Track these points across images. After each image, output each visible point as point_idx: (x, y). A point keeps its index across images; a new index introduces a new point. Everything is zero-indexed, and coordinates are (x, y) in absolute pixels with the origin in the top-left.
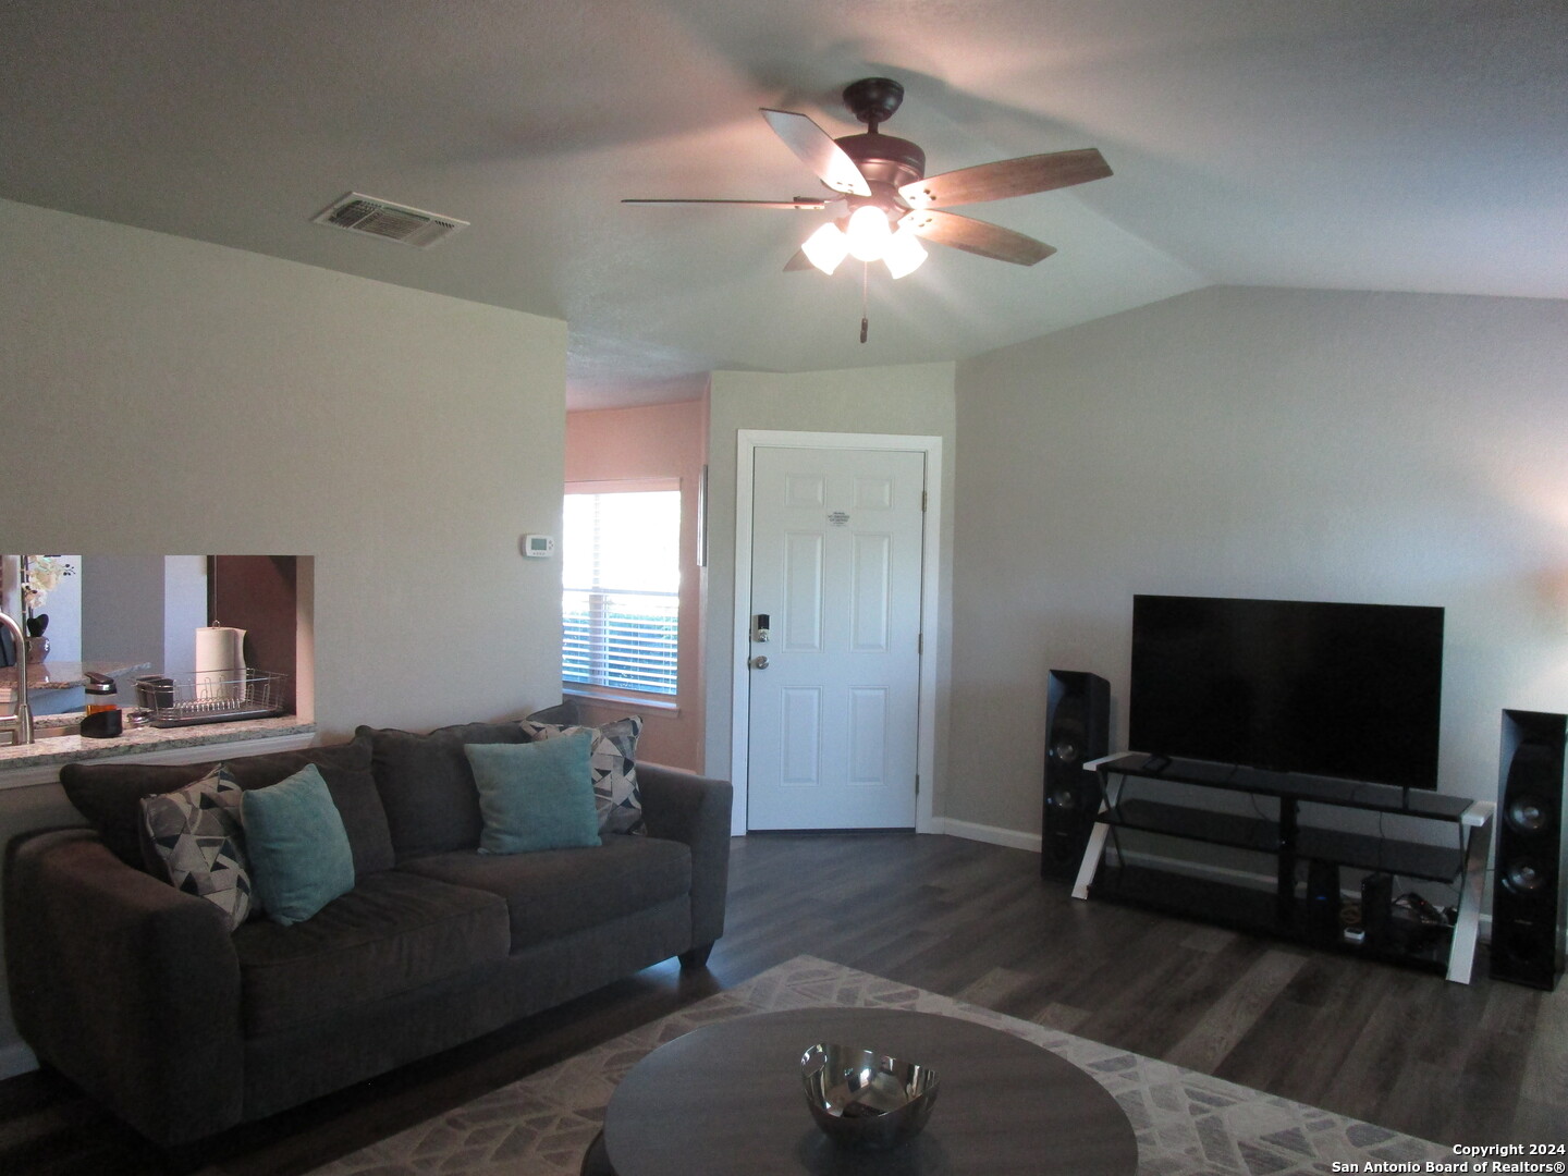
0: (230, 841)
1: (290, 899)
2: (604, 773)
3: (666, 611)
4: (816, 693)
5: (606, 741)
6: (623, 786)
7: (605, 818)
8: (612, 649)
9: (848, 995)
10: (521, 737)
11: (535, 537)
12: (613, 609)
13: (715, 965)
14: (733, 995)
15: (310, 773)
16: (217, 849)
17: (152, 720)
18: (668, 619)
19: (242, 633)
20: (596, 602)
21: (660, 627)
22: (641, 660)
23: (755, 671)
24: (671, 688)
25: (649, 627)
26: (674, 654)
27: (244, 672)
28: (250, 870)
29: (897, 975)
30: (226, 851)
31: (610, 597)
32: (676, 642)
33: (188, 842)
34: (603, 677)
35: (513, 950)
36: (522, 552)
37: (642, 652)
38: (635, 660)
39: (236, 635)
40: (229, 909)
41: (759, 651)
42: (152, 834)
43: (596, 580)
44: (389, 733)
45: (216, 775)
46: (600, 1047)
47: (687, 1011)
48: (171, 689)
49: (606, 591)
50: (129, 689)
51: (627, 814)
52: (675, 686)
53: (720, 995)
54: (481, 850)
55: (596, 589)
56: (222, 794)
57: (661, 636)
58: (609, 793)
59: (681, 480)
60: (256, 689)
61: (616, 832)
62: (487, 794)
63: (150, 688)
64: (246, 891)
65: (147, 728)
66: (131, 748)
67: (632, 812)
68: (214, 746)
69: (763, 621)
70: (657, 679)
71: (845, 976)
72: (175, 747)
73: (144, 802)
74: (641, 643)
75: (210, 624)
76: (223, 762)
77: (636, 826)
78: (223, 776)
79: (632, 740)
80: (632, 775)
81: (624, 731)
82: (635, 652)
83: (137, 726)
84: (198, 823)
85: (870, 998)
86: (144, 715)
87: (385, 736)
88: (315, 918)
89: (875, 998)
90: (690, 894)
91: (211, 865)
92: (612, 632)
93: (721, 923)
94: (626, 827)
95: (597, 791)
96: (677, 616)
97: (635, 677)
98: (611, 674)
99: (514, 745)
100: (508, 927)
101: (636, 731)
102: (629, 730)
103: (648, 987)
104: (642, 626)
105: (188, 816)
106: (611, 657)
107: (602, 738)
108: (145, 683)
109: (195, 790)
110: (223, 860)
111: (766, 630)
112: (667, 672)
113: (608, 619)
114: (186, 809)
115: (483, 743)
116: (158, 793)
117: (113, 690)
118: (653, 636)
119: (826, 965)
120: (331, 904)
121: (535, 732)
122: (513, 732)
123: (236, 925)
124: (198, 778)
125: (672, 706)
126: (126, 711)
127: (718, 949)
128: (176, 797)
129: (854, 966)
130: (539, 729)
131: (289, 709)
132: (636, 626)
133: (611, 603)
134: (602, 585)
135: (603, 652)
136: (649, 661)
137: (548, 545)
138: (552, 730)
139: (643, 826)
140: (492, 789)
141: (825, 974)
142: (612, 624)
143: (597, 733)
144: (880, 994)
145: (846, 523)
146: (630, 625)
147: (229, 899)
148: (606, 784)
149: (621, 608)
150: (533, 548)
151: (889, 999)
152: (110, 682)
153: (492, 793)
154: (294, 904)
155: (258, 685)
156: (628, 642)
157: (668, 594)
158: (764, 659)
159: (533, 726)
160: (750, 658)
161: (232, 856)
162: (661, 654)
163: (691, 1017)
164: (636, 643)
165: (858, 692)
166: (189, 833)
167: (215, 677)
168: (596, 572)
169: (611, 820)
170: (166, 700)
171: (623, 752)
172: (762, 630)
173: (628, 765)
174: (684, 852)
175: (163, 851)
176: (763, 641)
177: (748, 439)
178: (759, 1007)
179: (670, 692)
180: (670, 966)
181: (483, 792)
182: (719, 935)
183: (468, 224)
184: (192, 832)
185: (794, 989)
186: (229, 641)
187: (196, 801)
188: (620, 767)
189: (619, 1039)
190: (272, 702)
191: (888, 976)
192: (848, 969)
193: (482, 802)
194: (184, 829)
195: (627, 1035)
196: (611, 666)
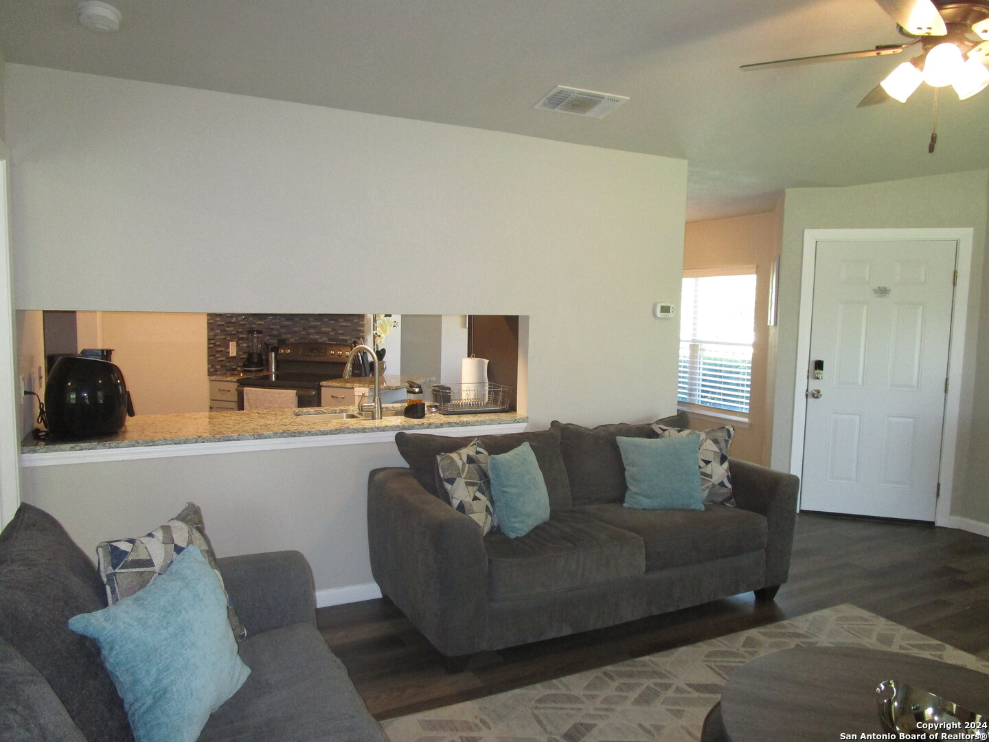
0: (482, 484)
1: (514, 522)
2: (707, 462)
3: (744, 355)
4: (857, 418)
5: (709, 441)
6: (720, 472)
7: (706, 492)
8: (703, 380)
9: (886, 639)
10: (652, 434)
11: (663, 304)
12: (706, 354)
13: (780, 600)
14: (795, 624)
15: (525, 447)
16: (476, 488)
17: (440, 410)
18: (744, 361)
19: (487, 361)
20: (694, 348)
21: (737, 367)
22: (724, 389)
23: (811, 400)
24: (745, 408)
25: (730, 367)
26: (747, 386)
27: (487, 384)
28: (492, 502)
29: (925, 629)
30: (480, 490)
31: (704, 346)
32: (749, 377)
33: (460, 483)
34: (697, 398)
35: (647, 571)
36: (654, 314)
37: (725, 383)
38: (720, 388)
39: (483, 362)
40: (481, 524)
41: (814, 385)
42: (442, 476)
43: (694, 335)
44: (570, 426)
45: (475, 444)
46: (700, 643)
47: (762, 629)
48: (450, 393)
49: (701, 342)
50: (428, 392)
51: (721, 491)
52: (748, 407)
53: (785, 622)
54: (625, 505)
55: (694, 340)
56: (478, 456)
57: (739, 373)
58: (710, 476)
59: (757, 267)
60: (494, 395)
61: (715, 503)
62: (630, 471)
63: (439, 391)
64: (491, 514)
65: (437, 414)
66: (429, 426)
67: (724, 490)
68: (472, 427)
69: (819, 365)
70: (733, 402)
71: (881, 624)
72: (452, 426)
73: (439, 458)
74: (725, 377)
75: (469, 356)
76: (478, 437)
77: (728, 500)
78: (479, 446)
79: (727, 442)
80: (726, 465)
81: (721, 435)
82: (720, 383)
83: (432, 413)
84: (466, 472)
85: (904, 644)
86: (436, 407)
87: (568, 428)
88: (528, 535)
89: (909, 644)
90: (765, 550)
91: (472, 497)
92: (704, 369)
93: (787, 572)
94: (720, 499)
95: (703, 474)
96: (751, 359)
97: (719, 399)
98: (702, 397)
99: (648, 440)
100: (644, 556)
101: (729, 436)
102: (725, 434)
103: (732, 608)
104: (725, 366)
105: (461, 468)
106: (703, 386)
107: (707, 439)
108: (436, 388)
109: (465, 452)
110: (479, 495)
111: (821, 371)
112: (742, 397)
113: (702, 360)
114: (460, 464)
115: (628, 437)
116: (445, 452)
117: (421, 392)
118: (731, 372)
119: (865, 614)
120: (537, 528)
121: (661, 432)
122: (647, 431)
123: (485, 534)
124: (465, 446)
125: (746, 420)
126: (427, 404)
127: (782, 590)
128: (454, 455)
129: (887, 617)
130: (664, 430)
131: (512, 408)
132: (721, 366)
133: (703, 350)
134: (698, 338)
135: (697, 382)
136: (729, 389)
137: (671, 310)
138: (672, 432)
139: (733, 500)
140: (634, 467)
141: (866, 620)
142: (704, 364)
143: (703, 436)
144: (911, 642)
145: (888, 295)
146: (716, 365)
147: (480, 518)
148: (708, 469)
149: (710, 353)
150: (661, 312)
151: (920, 647)
152: (419, 387)
153: (635, 470)
154: (517, 525)
155: (496, 393)
156: (716, 376)
157: (745, 345)
158: (818, 392)
159: (660, 428)
160: (807, 391)
161: (483, 493)
162: (737, 385)
163: (764, 634)
164: (720, 377)
165: (891, 419)
166: (461, 477)
167: (472, 387)
168: (695, 329)
169: (710, 494)
170: (447, 399)
171: (720, 449)
172: (817, 371)
173: (723, 459)
174: (762, 521)
175: (448, 486)
176: (818, 378)
177: (811, 236)
178: (814, 635)
179: (744, 411)
180: (748, 597)
181: (627, 468)
182: (785, 581)
183: (629, 98)
184: (463, 477)
185: (842, 628)
186: (480, 366)
187: (465, 459)
188: (718, 459)
189: (714, 640)
190: (503, 403)
191: (917, 629)
192: (884, 619)
193: (627, 474)
194: (459, 475)
195: (720, 639)
196: (703, 391)
